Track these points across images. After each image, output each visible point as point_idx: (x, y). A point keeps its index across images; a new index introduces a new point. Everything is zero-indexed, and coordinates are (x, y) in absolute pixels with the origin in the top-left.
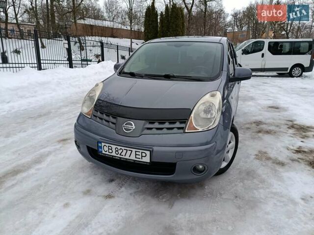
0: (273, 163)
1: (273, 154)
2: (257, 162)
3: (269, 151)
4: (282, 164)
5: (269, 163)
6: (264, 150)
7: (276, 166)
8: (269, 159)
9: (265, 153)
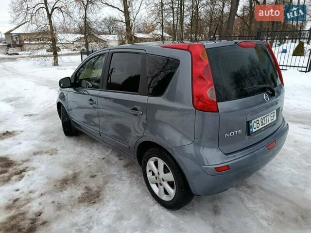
0: (42, 152)
1: (45, 157)
2: (54, 147)
3: (50, 157)
4: (35, 154)
5: (45, 150)
6: (54, 156)
7: (39, 150)
8: (47, 152)
9: (52, 154)
